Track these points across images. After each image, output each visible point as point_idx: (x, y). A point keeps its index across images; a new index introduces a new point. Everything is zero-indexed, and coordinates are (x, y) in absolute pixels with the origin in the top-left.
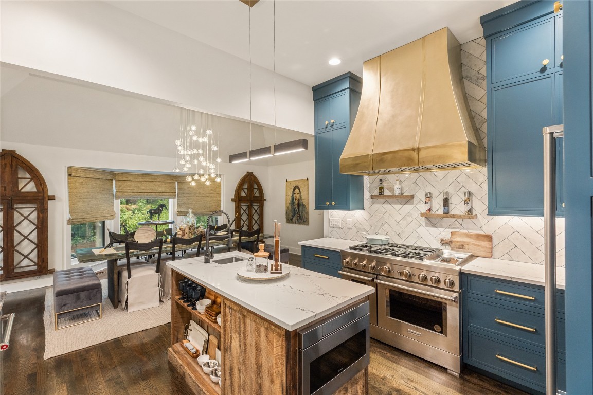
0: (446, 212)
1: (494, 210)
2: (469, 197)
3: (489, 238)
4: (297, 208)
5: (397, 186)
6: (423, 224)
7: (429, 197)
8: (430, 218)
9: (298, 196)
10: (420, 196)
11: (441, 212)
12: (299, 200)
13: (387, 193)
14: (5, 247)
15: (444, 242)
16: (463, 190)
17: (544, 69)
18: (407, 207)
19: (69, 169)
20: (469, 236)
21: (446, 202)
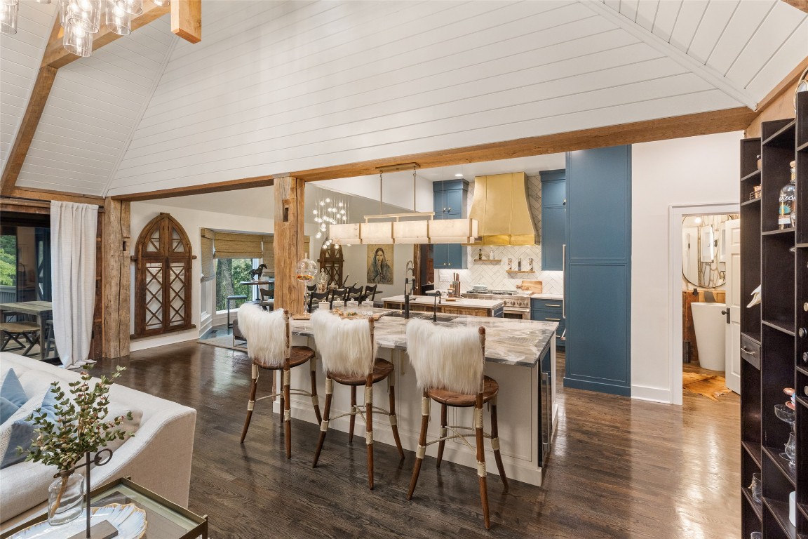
0: (520, 270)
1: (544, 268)
2: (531, 261)
3: (540, 283)
4: (380, 269)
5: (491, 254)
6: (506, 277)
7: (510, 261)
8: (511, 274)
9: (381, 258)
10: (505, 260)
11: (517, 269)
12: (382, 262)
13: (483, 258)
14: (164, 302)
15: (518, 287)
16: (529, 257)
17: (564, 204)
18: (497, 267)
19: (203, 230)
20: (531, 282)
21: (520, 263)
